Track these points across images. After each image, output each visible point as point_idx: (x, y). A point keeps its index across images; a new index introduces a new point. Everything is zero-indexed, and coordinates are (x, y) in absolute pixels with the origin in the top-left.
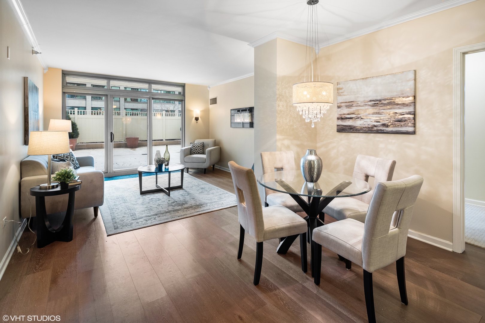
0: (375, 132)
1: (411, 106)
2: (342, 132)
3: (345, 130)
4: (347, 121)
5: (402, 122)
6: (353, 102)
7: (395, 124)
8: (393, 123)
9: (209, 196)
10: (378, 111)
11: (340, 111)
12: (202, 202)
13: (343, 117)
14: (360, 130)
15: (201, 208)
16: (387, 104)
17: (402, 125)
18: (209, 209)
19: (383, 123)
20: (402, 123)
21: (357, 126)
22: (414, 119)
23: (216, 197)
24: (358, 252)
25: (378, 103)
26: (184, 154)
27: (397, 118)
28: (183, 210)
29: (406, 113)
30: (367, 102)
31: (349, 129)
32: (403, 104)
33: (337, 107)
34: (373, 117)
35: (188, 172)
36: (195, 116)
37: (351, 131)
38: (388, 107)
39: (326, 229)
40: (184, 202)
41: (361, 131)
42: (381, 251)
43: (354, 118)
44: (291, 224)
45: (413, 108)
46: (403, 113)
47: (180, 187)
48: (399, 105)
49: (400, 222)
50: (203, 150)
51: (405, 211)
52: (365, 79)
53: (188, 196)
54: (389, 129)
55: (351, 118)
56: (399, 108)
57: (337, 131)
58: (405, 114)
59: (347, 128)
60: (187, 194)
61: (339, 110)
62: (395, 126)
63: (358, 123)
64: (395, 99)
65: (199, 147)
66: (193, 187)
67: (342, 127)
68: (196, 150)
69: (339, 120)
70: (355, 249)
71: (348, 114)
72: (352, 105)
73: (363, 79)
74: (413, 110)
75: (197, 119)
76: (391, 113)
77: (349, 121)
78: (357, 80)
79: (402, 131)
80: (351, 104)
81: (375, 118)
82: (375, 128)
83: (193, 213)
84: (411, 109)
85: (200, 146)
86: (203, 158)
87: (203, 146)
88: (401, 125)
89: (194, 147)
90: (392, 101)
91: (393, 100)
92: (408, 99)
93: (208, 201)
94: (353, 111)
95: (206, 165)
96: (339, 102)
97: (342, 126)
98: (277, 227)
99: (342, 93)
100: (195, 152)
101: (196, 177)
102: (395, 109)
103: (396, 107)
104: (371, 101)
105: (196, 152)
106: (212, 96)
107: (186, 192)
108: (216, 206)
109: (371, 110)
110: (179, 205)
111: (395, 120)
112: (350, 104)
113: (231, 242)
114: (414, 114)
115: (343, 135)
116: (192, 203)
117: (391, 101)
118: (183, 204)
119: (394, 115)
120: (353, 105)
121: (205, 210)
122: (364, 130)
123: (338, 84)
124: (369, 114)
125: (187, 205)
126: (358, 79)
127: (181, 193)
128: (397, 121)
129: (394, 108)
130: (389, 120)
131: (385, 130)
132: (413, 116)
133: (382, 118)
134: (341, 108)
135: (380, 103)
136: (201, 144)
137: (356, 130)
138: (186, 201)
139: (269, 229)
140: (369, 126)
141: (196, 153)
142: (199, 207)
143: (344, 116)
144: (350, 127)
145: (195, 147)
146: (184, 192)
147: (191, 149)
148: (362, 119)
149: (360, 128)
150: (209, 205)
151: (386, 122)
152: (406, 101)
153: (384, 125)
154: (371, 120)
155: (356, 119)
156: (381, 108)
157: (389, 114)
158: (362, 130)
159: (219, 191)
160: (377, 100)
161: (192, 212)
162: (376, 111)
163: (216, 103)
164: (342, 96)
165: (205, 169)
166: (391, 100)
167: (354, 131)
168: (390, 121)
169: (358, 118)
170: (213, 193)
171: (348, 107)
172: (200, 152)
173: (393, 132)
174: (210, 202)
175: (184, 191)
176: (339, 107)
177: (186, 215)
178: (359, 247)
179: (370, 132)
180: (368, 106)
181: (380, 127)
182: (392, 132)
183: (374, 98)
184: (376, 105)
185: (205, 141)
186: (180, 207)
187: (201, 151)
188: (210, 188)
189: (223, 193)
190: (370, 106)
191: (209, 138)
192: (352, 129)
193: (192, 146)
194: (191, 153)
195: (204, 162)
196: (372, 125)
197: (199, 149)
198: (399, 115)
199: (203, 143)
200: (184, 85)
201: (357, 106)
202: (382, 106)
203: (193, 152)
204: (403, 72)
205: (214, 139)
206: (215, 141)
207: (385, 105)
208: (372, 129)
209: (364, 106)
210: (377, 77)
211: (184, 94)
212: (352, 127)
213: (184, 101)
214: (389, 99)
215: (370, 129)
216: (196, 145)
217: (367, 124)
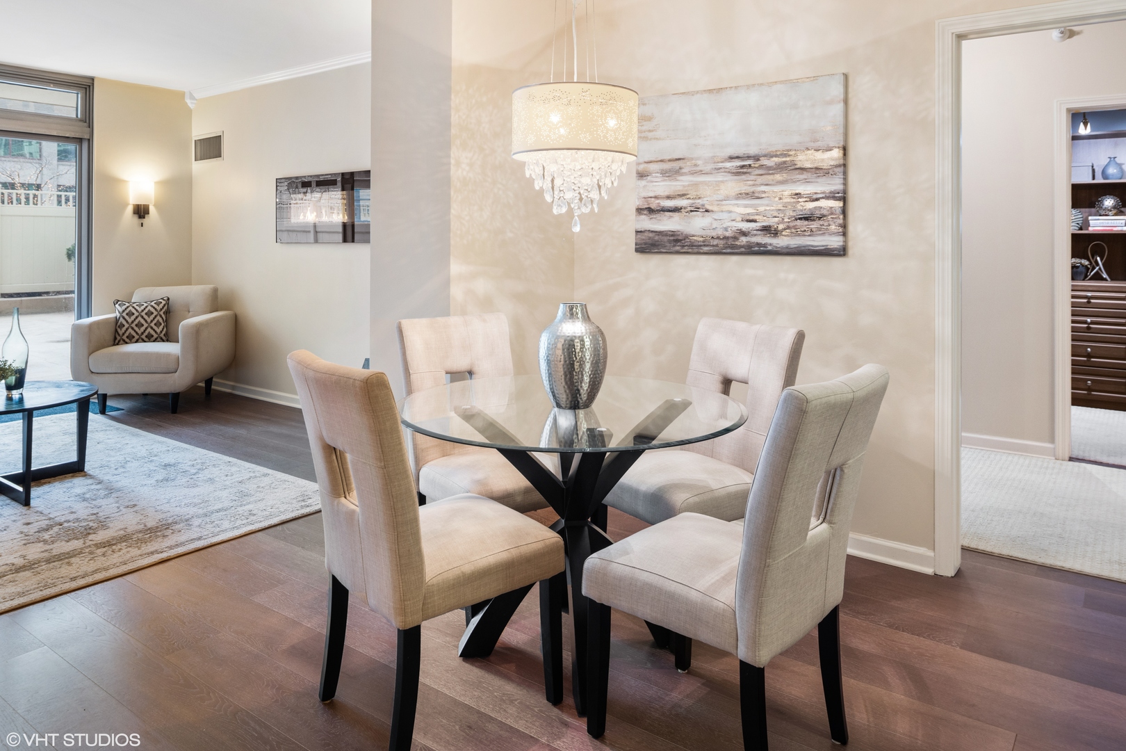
0: (743, 250)
1: (835, 174)
2: (649, 253)
3: (658, 245)
4: (665, 218)
5: (814, 220)
6: (683, 159)
7: (795, 227)
8: (791, 224)
9: (195, 491)
10: (752, 189)
11: (645, 186)
12: (169, 515)
13: (653, 206)
14: (701, 246)
15: (164, 536)
16: (774, 169)
17: (814, 230)
18: (200, 539)
19: (765, 224)
20: (814, 224)
21: (693, 233)
22: (844, 211)
23: (224, 494)
24: (724, 610)
25: (750, 165)
26: (90, 341)
27: (802, 211)
28: (91, 553)
29: (823, 195)
30: (722, 162)
31: (670, 241)
32: (817, 169)
33: (635, 175)
34: (738, 205)
35: (103, 412)
36: (133, 200)
37: (678, 248)
38: (778, 177)
39: (626, 552)
40: (91, 524)
41: (706, 249)
42: (788, 598)
43: (685, 208)
44: (515, 553)
45: (841, 181)
46: (815, 196)
47: (75, 469)
48: (805, 172)
49: (834, 504)
50: (166, 326)
51: (846, 471)
52: (715, 92)
53: (111, 500)
54: (781, 242)
55: (676, 210)
56: (807, 182)
57: (637, 250)
58: (823, 198)
59: (666, 239)
60: (102, 493)
61: (643, 183)
62: (795, 232)
63: (696, 226)
64: (796, 155)
65: (149, 314)
66: (129, 465)
67: (650, 238)
68: (139, 325)
69: (643, 217)
70: (716, 603)
71: (668, 197)
72: (680, 168)
73: (710, 91)
74: (841, 187)
75: (141, 212)
76: (786, 193)
77: (671, 217)
78: (693, 93)
79: (812, 246)
80: (676, 165)
81: (743, 208)
82: (743, 240)
83: (133, 560)
84: (835, 184)
85: (156, 313)
86: (167, 355)
87: (168, 312)
88: (811, 231)
89: (130, 314)
90: (788, 159)
91: (789, 155)
92: (828, 154)
93: (192, 511)
94: (681, 188)
95: (178, 381)
96: (641, 160)
97: (651, 235)
98: (468, 568)
99: (650, 131)
100: (135, 334)
101: (140, 428)
102: (795, 182)
103: (798, 176)
104: (731, 158)
105: (140, 332)
106: (201, 130)
107: (99, 487)
108: (226, 524)
109: (733, 186)
110: (72, 535)
111: (794, 214)
112: (674, 167)
113: (293, 647)
114: (844, 199)
115: (654, 262)
116: (130, 522)
117: (784, 159)
118: (88, 531)
119: (793, 200)
120: (683, 171)
121: (182, 544)
122: (713, 246)
124: (727, 198)
125: (106, 532)
126: (698, 92)
127: (78, 490)
128: (800, 219)
129: (794, 182)
130: (780, 215)
131: (771, 245)
132: (841, 204)
133: (761, 209)
134: (649, 178)
135: (757, 166)
136: (158, 304)
137: (692, 245)
138: (101, 519)
139: (440, 578)
140: (728, 234)
141: (137, 337)
142: (157, 537)
143: (658, 201)
144: (672, 235)
145: (131, 318)
146: (93, 487)
147: (117, 324)
148: (707, 211)
149: (701, 239)
150: (196, 522)
151: (772, 222)
152: (823, 160)
153: (766, 230)
154: (733, 216)
155: (691, 211)
156: (760, 180)
157: (780, 199)
158: (707, 246)
159: (234, 469)
160: (749, 157)
161: (128, 556)
162: (745, 188)
163: (218, 155)
164: (651, 139)
165: (176, 397)
166: (786, 155)
167: (685, 249)
168: (783, 219)
169: (697, 209)
170: (211, 480)
171: (670, 174)
173: (790, 251)
174: (201, 511)
175: (90, 481)
176: (642, 174)
177: (106, 569)
178: (727, 596)
179: (729, 251)
180: (725, 172)
181: (755, 235)
182: (788, 250)
183: (741, 151)
184: (745, 170)
185: (176, 293)
186: (76, 544)
187: (158, 331)
188: (199, 461)
189: (252, 475)
190: (730, 174)
191: (189, 283)
192: (679, 244)
193: (123, 311)
194: (118, 338)
195: (173, 370)
196: (734, 229)
197: (152, 321)
198: (805, 200)
199: (168, 299)
200: (88, 82)
201: (692, 174)
202: (762, 175)
203: (123, 334)
204: (815, 78)
205: (212, 286)
206: (215, 291)
207: (771, 172)
208: (734, 241)
209: (714, 172)
210: (748, 87)
211: (87, 117)
212: (679, 235)
213: (90, 141)
214: (781, 155)
215: (730, 242)
216: (140, 310)
217: (721, 226)
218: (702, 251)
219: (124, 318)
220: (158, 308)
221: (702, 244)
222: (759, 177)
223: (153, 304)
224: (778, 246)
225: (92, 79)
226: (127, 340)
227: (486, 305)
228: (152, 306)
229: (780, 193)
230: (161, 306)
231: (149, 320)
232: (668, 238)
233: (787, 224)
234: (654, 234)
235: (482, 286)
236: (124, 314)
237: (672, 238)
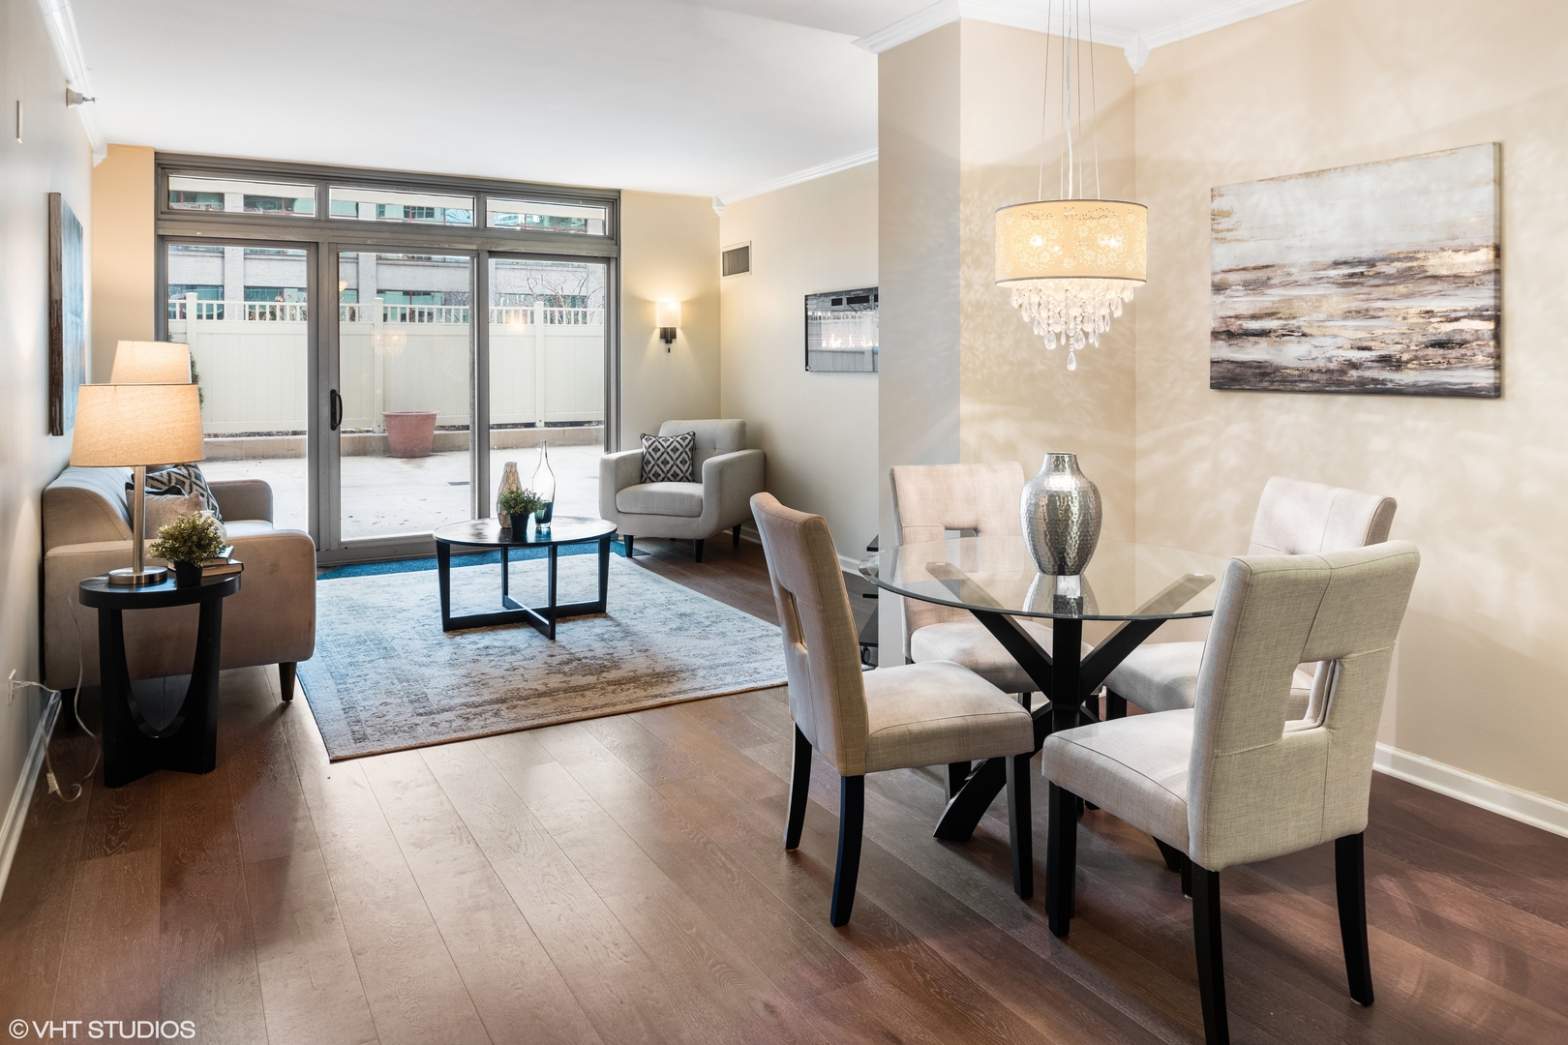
0: (1353, 387)
1: (1484, 284)
2: (1229, 389)
3: (1240, 380)
4: (1249, 345)
5: (1452, 348)
6: (1272, 266)
7: (1425, 357)
8: (1420, 353)
9: (705, 643)
10: (1365, 305)
11: (1222, 303)
12: (677, 663)
13: (1234, 328)
14: (1296, 381)
15: (670, 682)
16: (1396, 278)
17: (1452, 361)
18: (702, 689)
19: (1383, 353)
20: (1453, 353)
21: (1285, 364)
22: (1497, 336)
23: (734, 649)
24: (1176, 803)
25: (1362, 273)
26: (617, 478)
27: (1435, 335)
28: (602, 687)
29: (1466, 314)
30: (1324, 269)
31: (1255, 375)
32: (1456, 276)
33: (1210, 288)
34: (1345, 328)
35: (630, 555)
36: (660, 323)
37: (1266, 384)
38: (1401, 289)
39: (1088, 734)
40: (606, 663)
41: (1303, 385)
42: (1252, 800)
43: (1275, 331)
44: (970, 720)
45: (1493, 293)
46: (1453, 315)
47: (597, 610)
48: (1439, 282)
49: (1333, 705)
50: (692, 464)
51: (1347, 666)
52: (1314, 175)
53: (626, 643)
54: (1406, 377)
55: (1264, 333)
56: (1442, 294)
57: (1212, 386)
58: (1464, 317)
59: (1250, 371)
60: (619, 635)
61: (1220, 298)
62: (1425, 365)
63: (1291, 355)
64: (1426, 258)
65: (675, 450)
66: (647, 610)
67: (1229, 371)
68: (665, 462)
69: (1221, 343)
70: (1169, 795)
71: (1253, 317)
72: (1269, 279)
73: (1308, 175)
74: (1492, 302)
75: (668, 336)
76: (1413, 311)
77: (1256, 343)
78: (1286, 178)
79: (1450, 384)
80: (1262, 274)
81: (1355, 330)
82: (1354, 374)
83: (638, 697)
84: (1486, 298)
85: (681, 450)
86: (691, 497)
87: (693, 449)
88: (1449, 363)
89: (656, 450)
90: (1415, 264)
91: (1417, 259)
92: (1473, 257)
93: (699, 661)
94: (1270, 305)
95: (701, 527)
96: (1218, 269)
97: (1230, 366)
98: (915, 728)
99: (1229, 230)
100: (660, 472)
101: (662, 575)
102: (1425, 295)
103: (1429, 287)
104: (1337, 264)
105: (665, 470)
106: (729, 241)
107: (617, 629)
108: (729, 679)
109: (1338, 300)
110: (588, 670)
111: (1425, 339)
112: (1259, 277)
114: (1497, 319)
115: (1236, 402)
116: (641, 664)
117: (1410, 264)
118: (602, 668)
119: (1422, 320)
120: (1272, 282)
121: (685, 692)
122: (1312, 382)
123: (1214, 194)
124: (1330, 318)
125: (618, 672)
126: (1291, 177)
127: (598, 630)
128: (1433, 346)
129: (1423, 295)
130: (1404, 341)
131: (1391, 381)
132: (1492, 325)
133: (1378, 332)
134: (1228, 292)
135: (1371, 273)
136: (684, 439)
137: (1284, 381)
138: (616, 659)
139: (884, 732)
140: (1332, 366)
141: (663, 475)
143: (1239, 322)
144: (1258, 367)
145: (659, 454)
146: (612, 628)
147: (643, 460)
148: (1304, 335)
149: (1297, 373)
150: (701, 673)
151: (1392, 350)
152: (1465, 265)
153: (1385, 361)
154: (1340, 341)
155: (1284, 335)
156: (1376, 293)
157: (1404, 318)
158: (1304, 381)
160: (1360, 263)
162: (1355, 305)
163: (746, 269)
164: (1230, 241)
165: (700, 543)
166: (1412, 259)
168: (1408, 346)
169: (1291, 333)
170: (723, 634)
171: (1253, 286)
172: (678, 471)
173: (1418, 389)
174: (707, 663)
175: (609, 623)
176: (1218, 288)
179: (1333, 388)
180: (1328, 283)
181: (1370, 368)
182: (1415, 389)
183: (1349, 254)
184: (1355, 280)
185: (703, 427)
186: (591, 679)
187: (684, 470)
188: (714, 613)
190: (1334, 286)
191: (718, 416)
192: (1267, 378)
193: (650, 446)
194: (645, 476)
195: (697, 514)
196: (1340, 359)
197: (677, 459)
198: (1439, 319)
199: (694, 434)
200: (614, 195)
201: (1284, 286)
202: (1378, 286)
203: (650, 472)
204: (1453, 151)
205: (739, 420)
206: (743, 426)
207: (1391, 282)
208: (1340, 376)
209: (1313, 283)
210: (1359, 167)
211: (614, 236)
212: (1266, 367)
213: (617, 260)
214: (1405, 258)
215: (1335, 377)
216: (665, 445)
217: (1324, 356)
218: (1297, 388)
219: (650, 454)
220: (684, 445)
221: (1298, 379)
222: (1374, 289)
223: (678, 439)
224: (1402, 383)
225: (619, 192)
226: (653, 478)
227: (1008, 450)
228: (678, 442)
229: (1404, 311)
230: (687, 441)
231: (674, 458)
232: (1253, 370)
233: (1414, 353)
234: (1234, 365)
235: (1002, 429)
236: (650, 450)
237: (1258, 371)
